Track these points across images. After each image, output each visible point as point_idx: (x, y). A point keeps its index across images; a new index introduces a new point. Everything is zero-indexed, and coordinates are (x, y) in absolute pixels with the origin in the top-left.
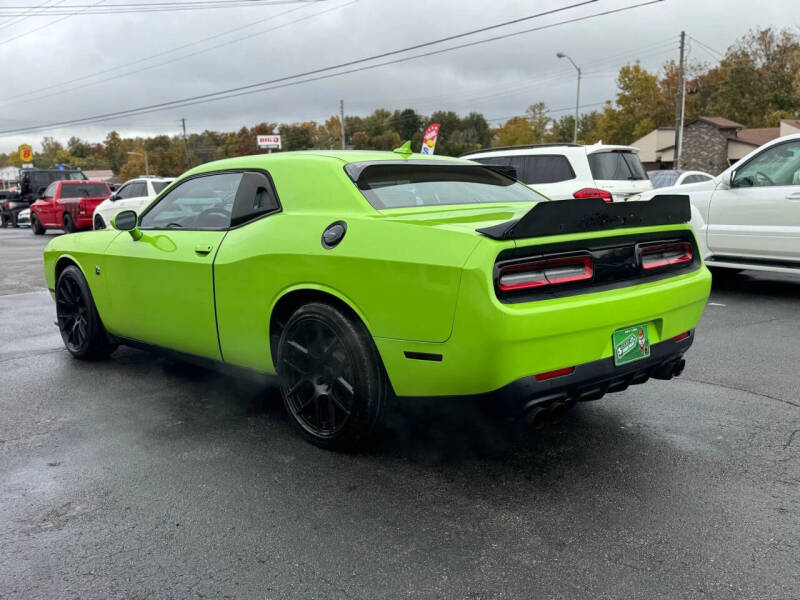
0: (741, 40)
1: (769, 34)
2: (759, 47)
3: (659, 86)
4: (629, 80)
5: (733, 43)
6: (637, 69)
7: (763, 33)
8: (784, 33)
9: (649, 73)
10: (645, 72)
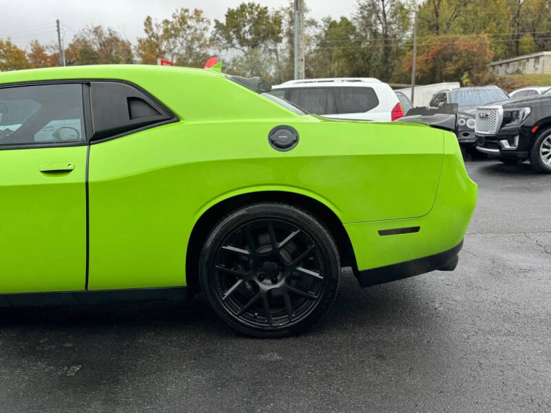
0: (81, 31)
1: (100, 29)
2: (94, 37)
3: (28, 58)
4: (4, 51)
5: (78, 32)
6: (8, 44)
7: (96, 28)
8: (109, 30)
9: (19, 48)
10: (15, 47)
